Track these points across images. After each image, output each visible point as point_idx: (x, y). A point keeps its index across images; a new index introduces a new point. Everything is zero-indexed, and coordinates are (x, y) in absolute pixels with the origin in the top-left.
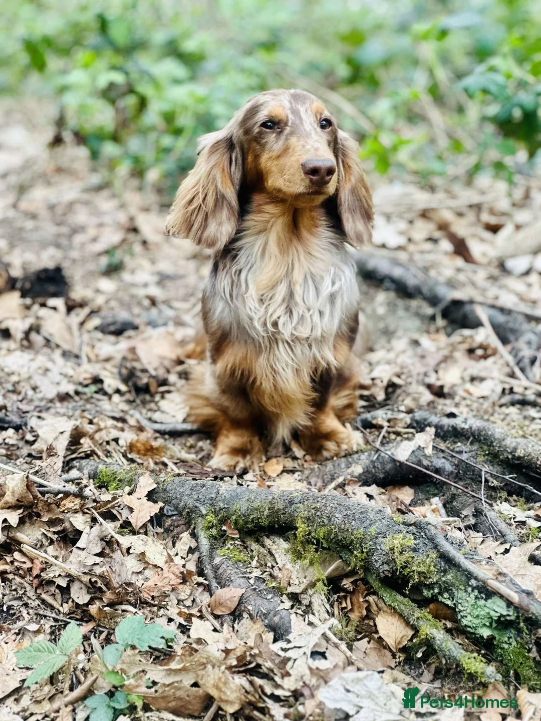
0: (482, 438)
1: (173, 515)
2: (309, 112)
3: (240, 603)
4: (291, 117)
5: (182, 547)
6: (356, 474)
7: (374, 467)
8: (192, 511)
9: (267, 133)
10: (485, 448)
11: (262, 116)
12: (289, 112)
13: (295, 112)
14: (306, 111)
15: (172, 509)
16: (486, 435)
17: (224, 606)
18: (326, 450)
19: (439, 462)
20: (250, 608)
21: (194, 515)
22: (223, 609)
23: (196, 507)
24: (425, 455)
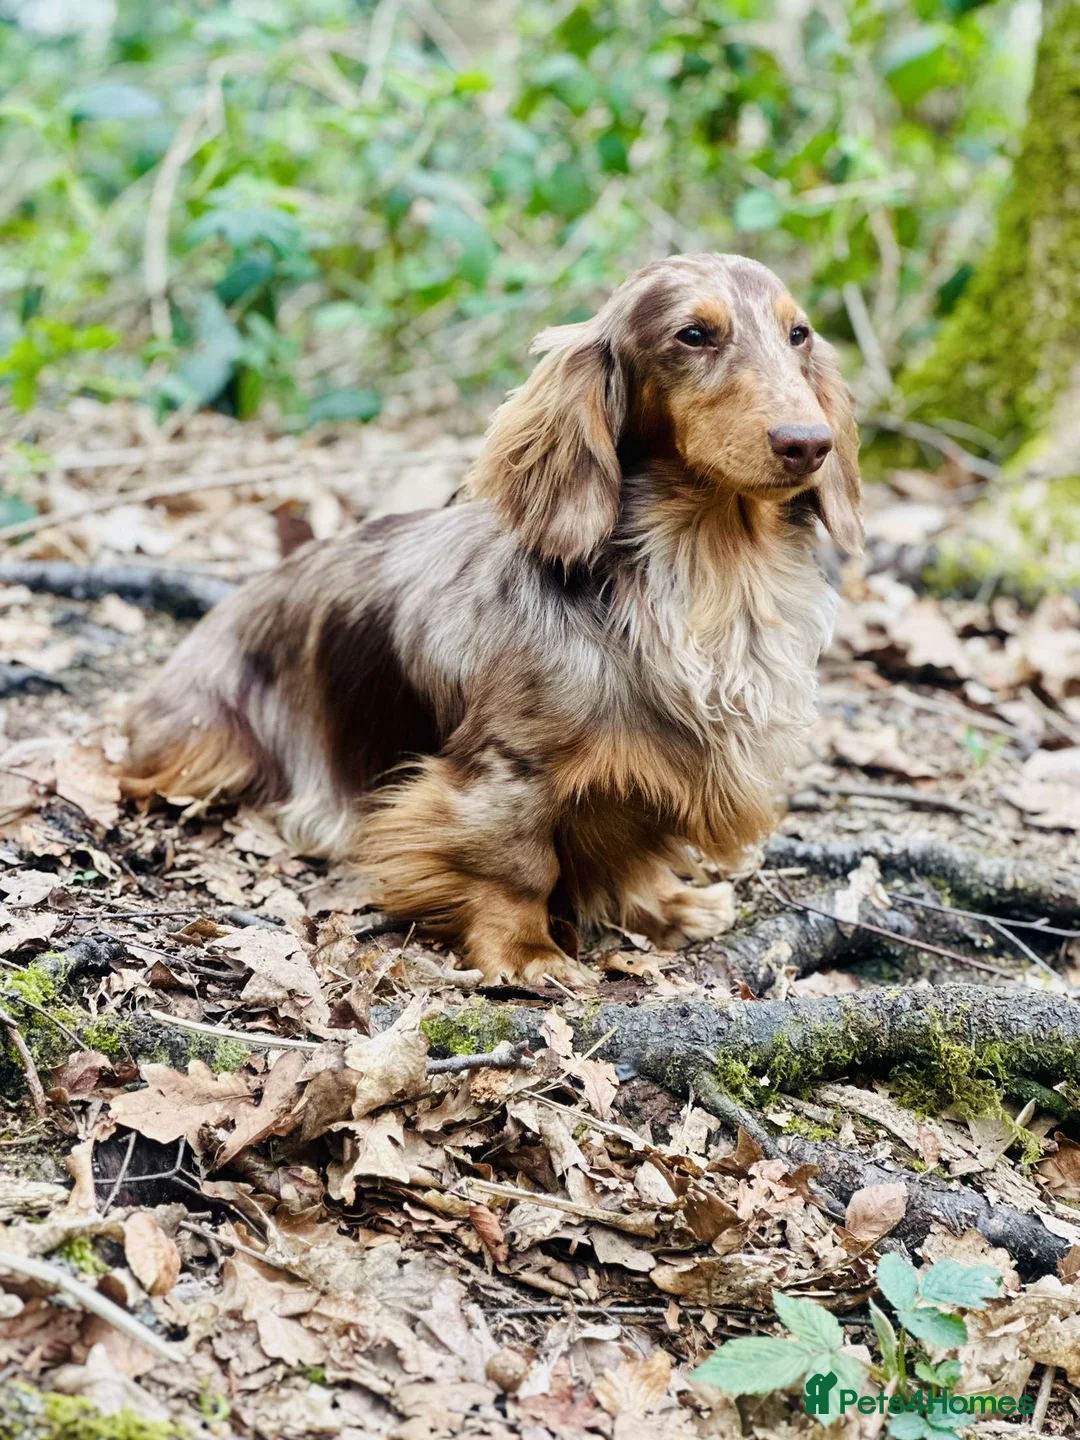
0: (933, 867)
1: (632, 1079)
2: (770, 313)
3: (910, 1208)
4: (737, 324)
5: (693, 1134)
6: (784, 959)
7: (809, 941)
8: (686, 1063)
9: (687, 353)
10: (943, 883)
11: (680, 316)
12: (733, 314)
13: (747, 315)
14: (765, 312)
15: (626, 1067)
16: (942, 859)
17: (877, 1222)
18: (690, 924)
19: (895, 918)
20: (935, 1212)
21: (691, 1070)
22: (875, 1228)
23: (697, 1052)
24: (875, 909)
